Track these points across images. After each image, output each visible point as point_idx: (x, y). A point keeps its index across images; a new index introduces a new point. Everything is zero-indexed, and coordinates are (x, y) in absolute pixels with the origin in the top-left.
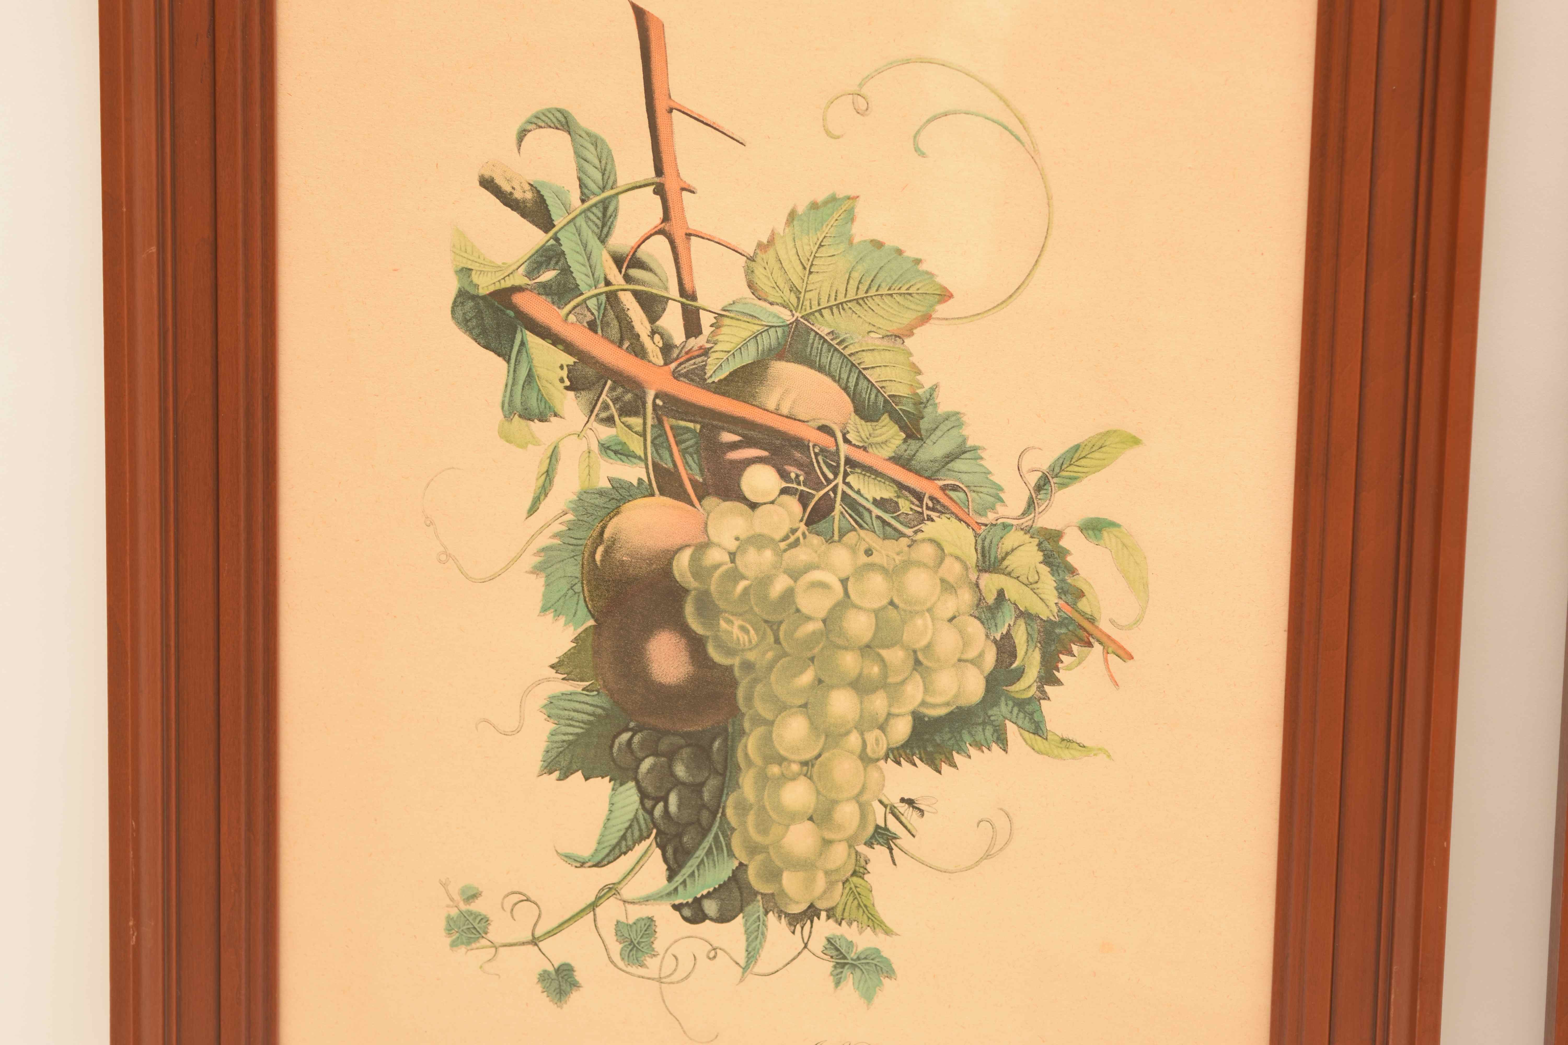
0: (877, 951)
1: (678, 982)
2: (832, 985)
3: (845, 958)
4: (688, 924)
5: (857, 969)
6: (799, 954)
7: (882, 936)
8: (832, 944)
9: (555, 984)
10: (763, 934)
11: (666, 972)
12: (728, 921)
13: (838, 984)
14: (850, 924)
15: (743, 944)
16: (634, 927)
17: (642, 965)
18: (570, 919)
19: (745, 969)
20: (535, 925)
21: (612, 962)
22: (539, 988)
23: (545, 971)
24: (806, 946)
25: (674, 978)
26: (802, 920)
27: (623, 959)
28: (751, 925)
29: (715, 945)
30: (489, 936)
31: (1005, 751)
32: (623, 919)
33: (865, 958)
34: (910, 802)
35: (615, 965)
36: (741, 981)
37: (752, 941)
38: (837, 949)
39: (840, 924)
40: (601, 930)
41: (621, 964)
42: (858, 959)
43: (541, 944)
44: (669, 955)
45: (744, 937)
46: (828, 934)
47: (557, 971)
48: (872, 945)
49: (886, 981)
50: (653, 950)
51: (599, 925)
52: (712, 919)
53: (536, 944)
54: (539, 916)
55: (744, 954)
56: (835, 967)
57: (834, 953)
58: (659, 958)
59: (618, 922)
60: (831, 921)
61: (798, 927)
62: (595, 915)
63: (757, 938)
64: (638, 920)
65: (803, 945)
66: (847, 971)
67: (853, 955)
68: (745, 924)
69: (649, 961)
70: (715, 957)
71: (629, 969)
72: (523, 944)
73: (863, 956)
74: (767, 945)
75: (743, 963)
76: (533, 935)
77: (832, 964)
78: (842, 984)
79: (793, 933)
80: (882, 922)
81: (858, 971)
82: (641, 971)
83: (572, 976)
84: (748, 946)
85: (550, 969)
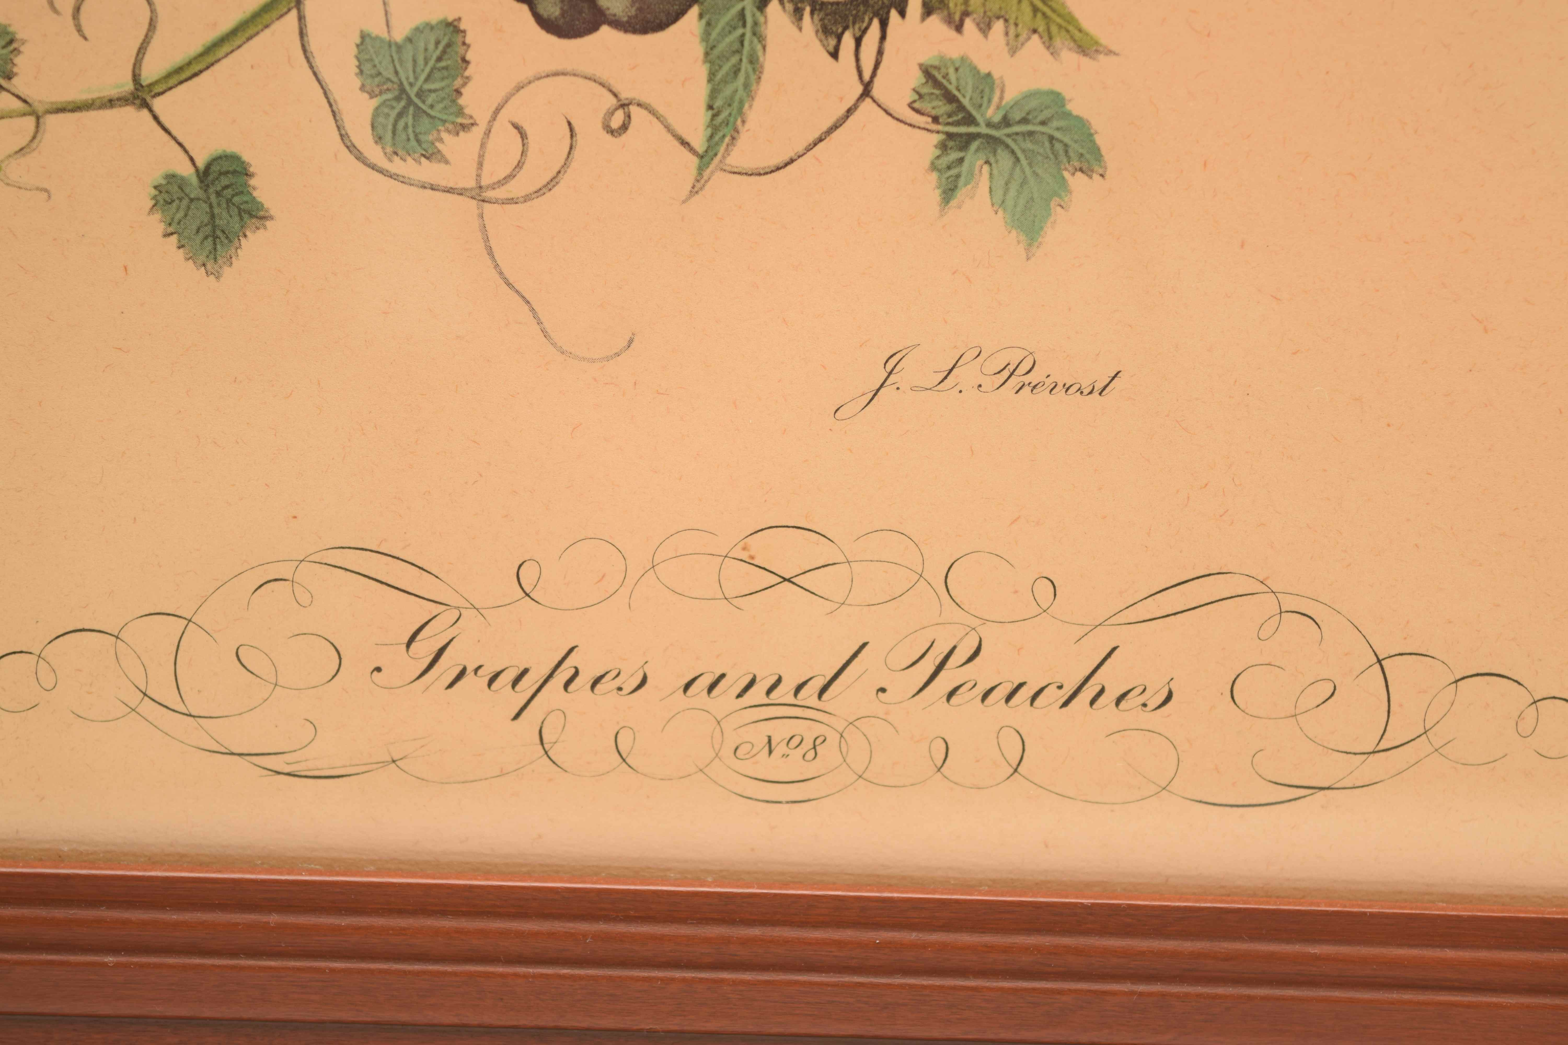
0: (1057, 99)
1: (527, 198)
2: (936, 196)
3: (970, 120)
4: (553, 39)
5: (1002, 153)
6: (850, 112)
7: (1069, 57)
8: (937, 84)
9: (200, 213)
10: (753, 60)
11: (494, 171)
12: (660, 26)
13: (949, 192)
14: (985, 28)
15: (700, 90)
16: (408, 54)
17: (431, 155)
18: (234, 33)
19: (705, 158)
20: (142, 50)
21: (351, 148)
22: (156, 224)
23: (171, 177)
24: (867, 92)
25: (516, 188)
26: (857, 19)
27: (379, 139)
28: (723, 35)
29: (626, 94)
30: (18, 84)
32: (378, 29)
33: (1024, 121)
35: (360, 157)
36: (694, 191)
37: (725, 81)
38: (950, 98)
39: (959, 28)
40: (318, 62)
41: (375, 154)
42: (1006, 122)
43: (158, 104)
44: (502, 125)
45: (702, 71)
46: (928, 56)
47: (204, 175)
48: (1044, 84)
49: (1077, 182)
50: (460, 112)
51: (313, 47)
52: (616, 24)
53: (145, 105)
54: (152, 25)
55: (702, 117)
56: (943, 147)
57: (942, 108)
58: (477, 132)
59: (364, 36)
60: (935, 20)
61: (848, 40)
62: (301, 18)
63: (736, 71)
64: (417, 30)
65: (860, 89)
66: (974, 158)
67: (992, 113)
68: (706, 35)
69: (450, 144)
70: (624, 127)
71: (397, 166)
72: (111, 103)
73: (1017, 116)
74: (765, 89)
75: (699, 142)
76: (136, 77)
77: (936, 138)
78: (961, 194)
79: (835, 55)
80: (1070, 19)
81: (1004, 160)
82: (428, 171)
83: (244, 190)
84: (714, 94)
85: (186, 170)
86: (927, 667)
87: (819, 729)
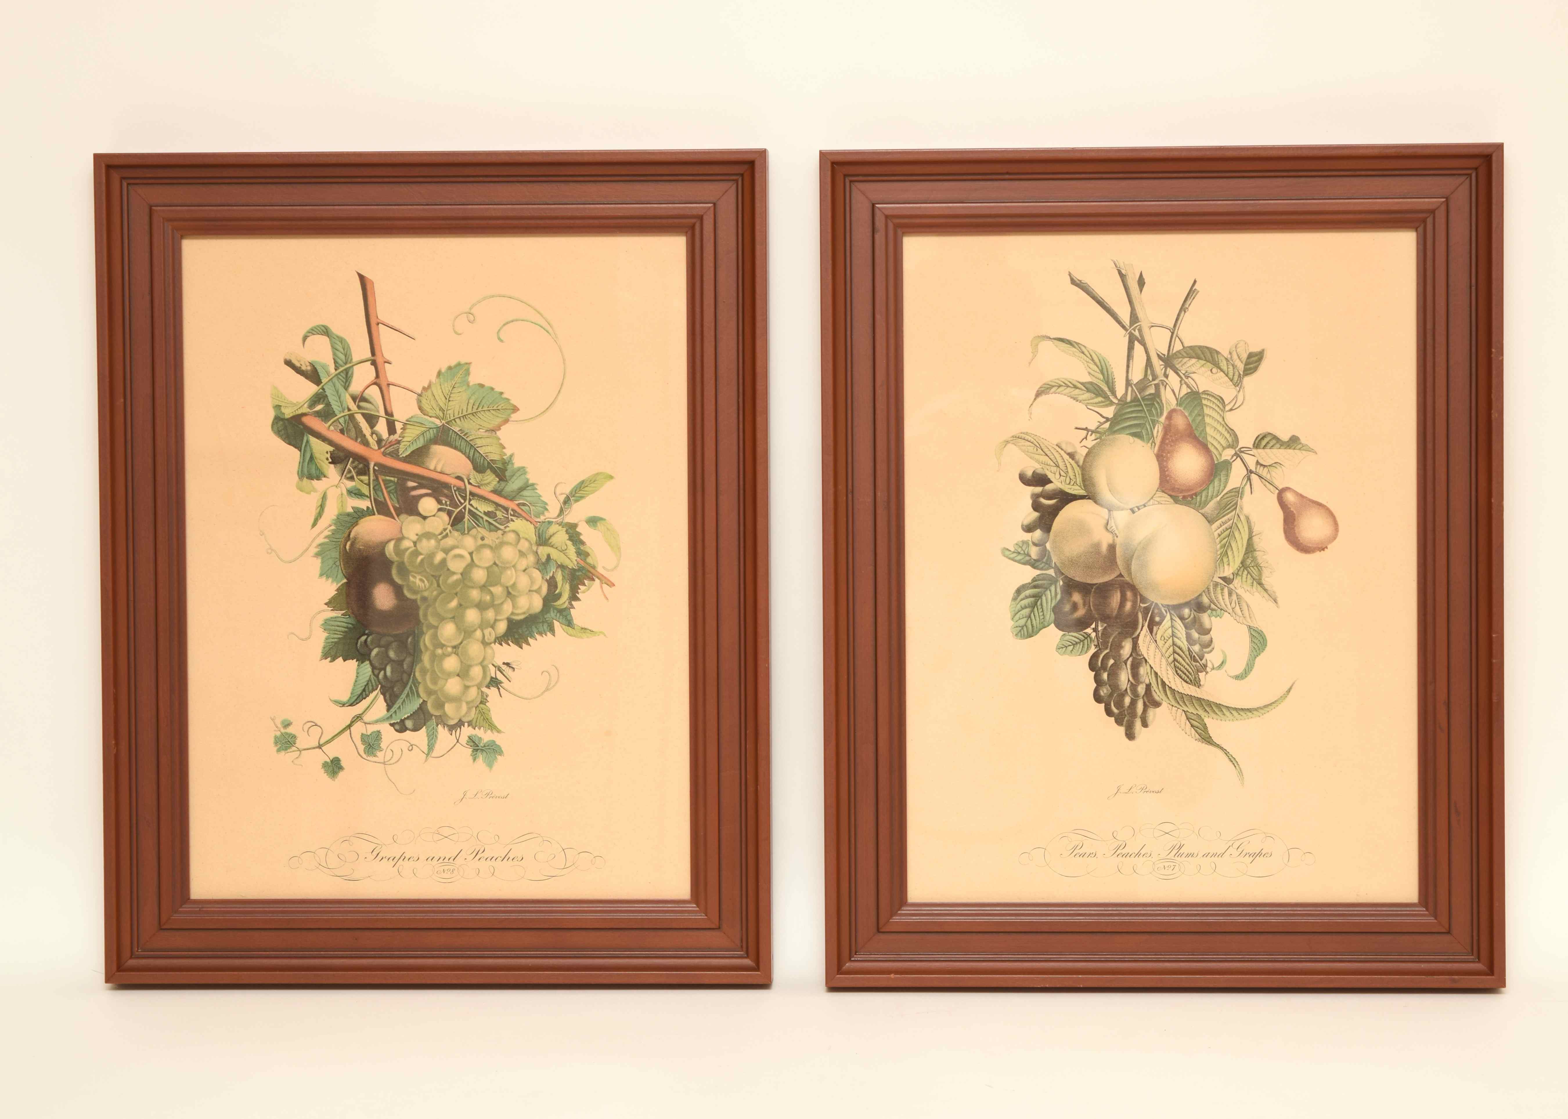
0: (494, 742)
1: (394, 764)
2: (472, 761)
3: (478, 746)
4: (398, 733)
5: (484, 752)
6: (455, 745)
7: (496, 734)
8: (471, 739)
9: (331, 768)
10: (436, 736)
11: (387, 758)
12: (418, 730)
13: (474, 760)
14: (480, 728)
15: (426, 742)
16: (370, 737)
17: (375, 756)
18: (338, 734)
19: (427, 755)
20: (320, 738)
21: (360, 755)
22: (323, 771)
23: (326, 762)
24: (458, 741)
25: (391, 762)
26: (455, 728)
27: (365, 753)
28: (430, 731)
29: (412, 743)
30: (296, 745)
31: (554, 635)
32: (365, 732)
33: (488, 746)
34: (508, 664)
35: (361, 757)
36: (426, 761)
37: (431, 740)
38: (474, 742)
39: (475, 729)
40: (354, 739)
41: (364, 756)
42: (485, 746)
43: (323, 748)
44: (389, 750)
45: (426, 738)
46: (469, 734)
47: (332, 761)
48: (491, 739)
49: (499, 757)
50: (380, 747)
51: (352, 736)
52: (410, 730)
53: (321, 748)
54: (322, 733)
55: (427, 747)
56: (473, 751)
57: (472, 744)
58: (384, 751)
59: (362, 734)
60: (470, 728)
61: (454, 731)
62: (350, 731)
63: (433, 738)
64: (372, 732)
65: (456, 741)
66: (479, 753)
67: (482, 745)
68: (427, 732)
69: (379, 754)
70: (412, 750)
71: (369, 758)
72: (314, 748)
73: (487, 745)
74: (438, 742)
75: (426, 752)
76: (319, 743)
77: (471, 750)
78: (477, 760)
79: (451, 735)
80: (496, 727)
81: (485, 753)
82: (374, 759)
83: (339, 764)
84: (429, 743)
85: (328, 761)
86: (474, 854)
87: (453, 867)
